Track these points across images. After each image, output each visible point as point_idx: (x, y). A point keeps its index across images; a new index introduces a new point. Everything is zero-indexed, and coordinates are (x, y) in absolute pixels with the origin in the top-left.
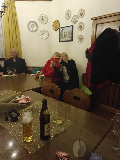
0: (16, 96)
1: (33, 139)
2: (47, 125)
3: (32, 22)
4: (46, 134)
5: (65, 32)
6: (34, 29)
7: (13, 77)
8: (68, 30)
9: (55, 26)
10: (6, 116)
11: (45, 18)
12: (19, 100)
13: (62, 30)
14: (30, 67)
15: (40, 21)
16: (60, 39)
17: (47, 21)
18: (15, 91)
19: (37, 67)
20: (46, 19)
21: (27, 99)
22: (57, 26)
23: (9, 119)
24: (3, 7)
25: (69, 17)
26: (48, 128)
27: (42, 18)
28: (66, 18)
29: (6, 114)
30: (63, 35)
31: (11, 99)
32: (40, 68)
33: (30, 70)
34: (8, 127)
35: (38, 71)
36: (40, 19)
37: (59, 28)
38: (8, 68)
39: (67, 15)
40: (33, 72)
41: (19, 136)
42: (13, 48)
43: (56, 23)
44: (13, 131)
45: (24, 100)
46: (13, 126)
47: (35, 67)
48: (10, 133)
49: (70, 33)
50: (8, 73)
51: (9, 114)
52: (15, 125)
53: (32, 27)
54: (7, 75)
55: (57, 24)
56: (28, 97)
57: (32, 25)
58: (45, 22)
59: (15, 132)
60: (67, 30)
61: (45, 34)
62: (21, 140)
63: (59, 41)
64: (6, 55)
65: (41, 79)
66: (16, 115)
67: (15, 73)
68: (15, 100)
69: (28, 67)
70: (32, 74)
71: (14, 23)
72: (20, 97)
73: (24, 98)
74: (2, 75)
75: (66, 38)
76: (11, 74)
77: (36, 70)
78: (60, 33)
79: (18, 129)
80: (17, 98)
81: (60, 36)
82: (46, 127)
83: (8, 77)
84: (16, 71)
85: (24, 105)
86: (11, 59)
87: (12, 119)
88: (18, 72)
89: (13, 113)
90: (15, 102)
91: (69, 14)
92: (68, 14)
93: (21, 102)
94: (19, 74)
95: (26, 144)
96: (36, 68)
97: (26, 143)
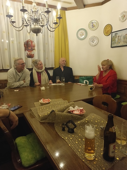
0: (70, 106)
1: (95, 157)
2: (113, 145)
3: (82, 29)
4: (111, 155)
5: (119, 37)
6: (83, 37)
7: (61, 85)
8: (123, 34)
9: (106, 31)
10: (63, 126)
11: (95, 24)
12: (73, 111)
13: (115, 34)
14: (77, 76)
15: (90, 27)
16: (112, 45)
17: (97, 26)
18: (66, 101)
19: (84, 76)
20: (97, 25)
21: (81, 111)
22: (108, 30)
23: (65, 129)
24: (58, 18)
25: (125, 19)
26: (114, 148)
27: (92, 24)
28: (120, 20)
29: (63, 124)
30: (117, 39)
31: (65, 108)
32: (88, 77)
33: (77, 79)
34: (66, 138)
35: (86, 81)
36: (89, 25)
37: (112, 33)
38: (57, 77)
39: (122, 17)
40: (80, 81)
41: (79, 150)
42: (62, 57)
43: (107, 27)
44: (71, 143)
45: (79, 111)
46: (71, 138)
47: (82, 76)
48: (69, 145)
49: (125, 37)
50: (57, 82)
51: (66, 125)
52: (73, 137)
53: (81, 34)
54: (55, 84)
55: (109, 29)
56: (82, 108)
57: (81, 32)
58: (95, 28)
59: (75, 145)
60: (121, 34)
61: (94, 41)
62: (82, 155)
63: (111, 47)
64: (55, 65)
65: (90, 89)
66: (73, 127)
67: (64, 82)
68: (69, 110)
69: (75, 76)
70: (79, 83)
71: (64, 33)
72: (74, 107)
73: (77, 109)
74: (51, 84)
75: (120, 43)
76: (59, 83)
77: (83, 80)
78: (113, 37)
79: (77, 142)
80: (71, 108)
81: (112, 42)
82: (112, 146)
83: (57, 85)
84: (64, 80)
85: (79, 116)
86: (59, 68)
87: (69, 130)
88: (66, 81)
89: (70, 124)
90: (69, 112)
91: (125, 16)
92: (123, 15)
93: (75, 112)
94: (67, 83)
95: (88, 162)
96: (84, 78)
97: (88, 160)
